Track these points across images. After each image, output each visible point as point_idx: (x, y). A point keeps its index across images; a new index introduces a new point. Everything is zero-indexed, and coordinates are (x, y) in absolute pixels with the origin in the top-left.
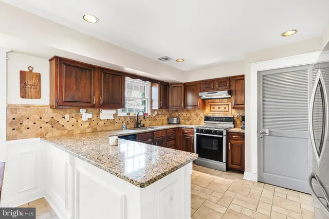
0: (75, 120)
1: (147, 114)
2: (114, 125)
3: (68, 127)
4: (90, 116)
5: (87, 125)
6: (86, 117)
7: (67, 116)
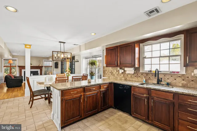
0: (118, 73)
1: (178, 72)
2: (138, 78)
3: (116, 75)
4: (123, 71)
5: (122, 76)
6: (121, 71)
7: (115, 70)
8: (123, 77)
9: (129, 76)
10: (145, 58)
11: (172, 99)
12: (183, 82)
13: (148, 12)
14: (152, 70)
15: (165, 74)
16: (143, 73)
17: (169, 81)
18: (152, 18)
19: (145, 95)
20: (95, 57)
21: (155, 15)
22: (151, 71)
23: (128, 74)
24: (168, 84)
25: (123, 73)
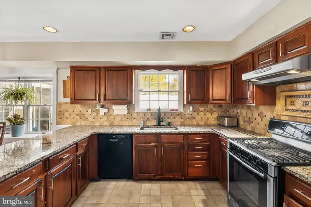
0: (95, 114)
1: (177, 110)
2: (131, 120)
3: (91, 119)
4: (106, 110)
5: (105, 118)
6: (103, 111)
7: (90, 110)
8: (106, 121)
9: (118, 118)
10: (141, 91)
11: (182, 141)
12: (182, 120)
13: (165, 34)
14: (151, 108)
15: (165, 113)
16: (140, 112)
17: (169, 120)
18: (163, 42)
19: (153, 144)
20: (26, 81)
21: (168, 40)
22: (150, 110)
23: (115, 115)
24: (169, 125)
25: (107, 114)
